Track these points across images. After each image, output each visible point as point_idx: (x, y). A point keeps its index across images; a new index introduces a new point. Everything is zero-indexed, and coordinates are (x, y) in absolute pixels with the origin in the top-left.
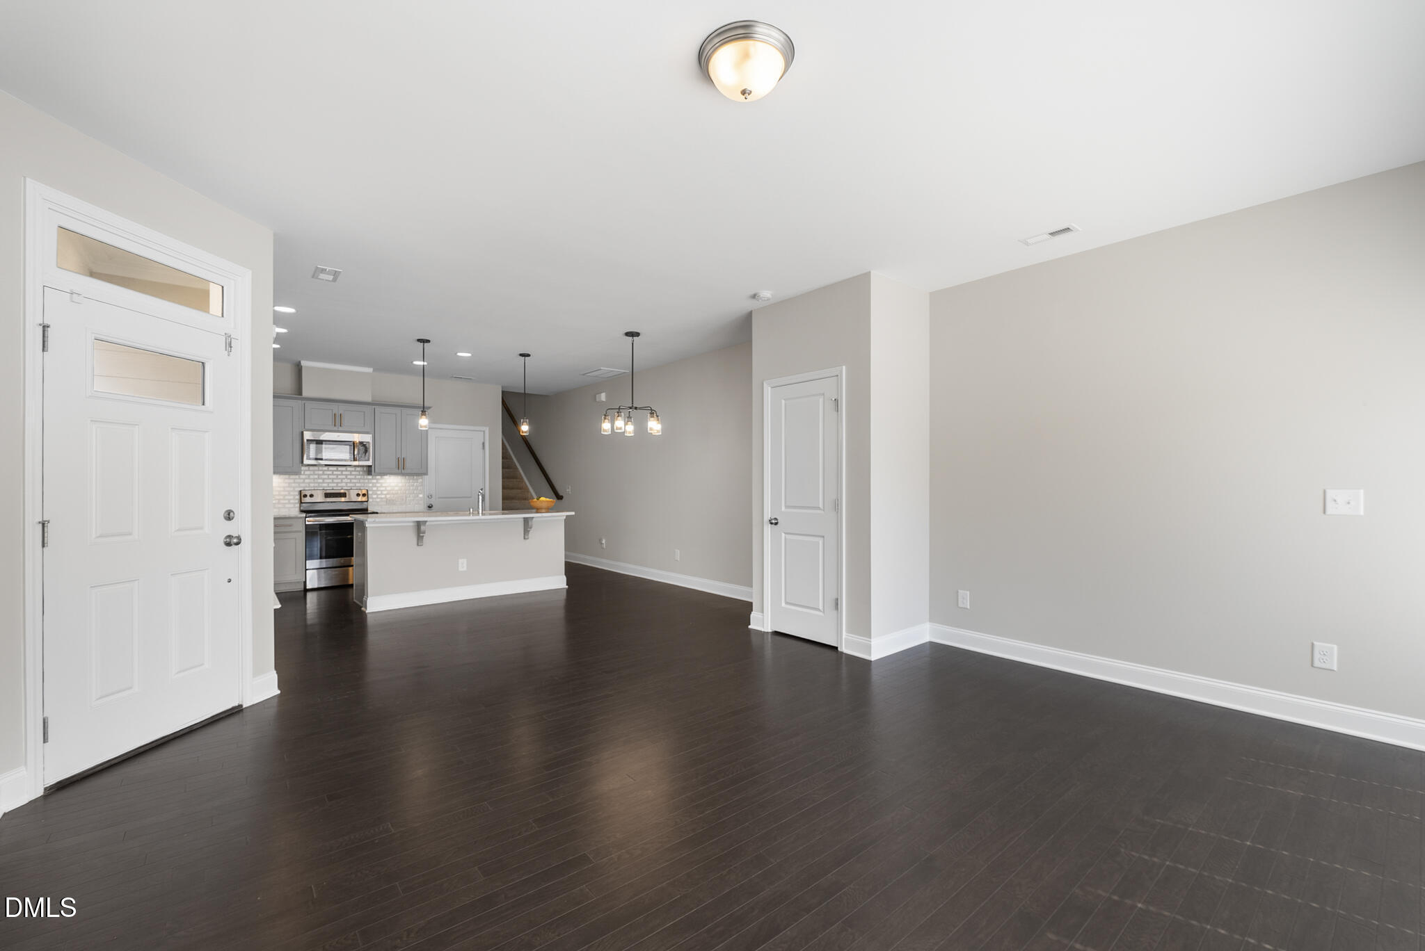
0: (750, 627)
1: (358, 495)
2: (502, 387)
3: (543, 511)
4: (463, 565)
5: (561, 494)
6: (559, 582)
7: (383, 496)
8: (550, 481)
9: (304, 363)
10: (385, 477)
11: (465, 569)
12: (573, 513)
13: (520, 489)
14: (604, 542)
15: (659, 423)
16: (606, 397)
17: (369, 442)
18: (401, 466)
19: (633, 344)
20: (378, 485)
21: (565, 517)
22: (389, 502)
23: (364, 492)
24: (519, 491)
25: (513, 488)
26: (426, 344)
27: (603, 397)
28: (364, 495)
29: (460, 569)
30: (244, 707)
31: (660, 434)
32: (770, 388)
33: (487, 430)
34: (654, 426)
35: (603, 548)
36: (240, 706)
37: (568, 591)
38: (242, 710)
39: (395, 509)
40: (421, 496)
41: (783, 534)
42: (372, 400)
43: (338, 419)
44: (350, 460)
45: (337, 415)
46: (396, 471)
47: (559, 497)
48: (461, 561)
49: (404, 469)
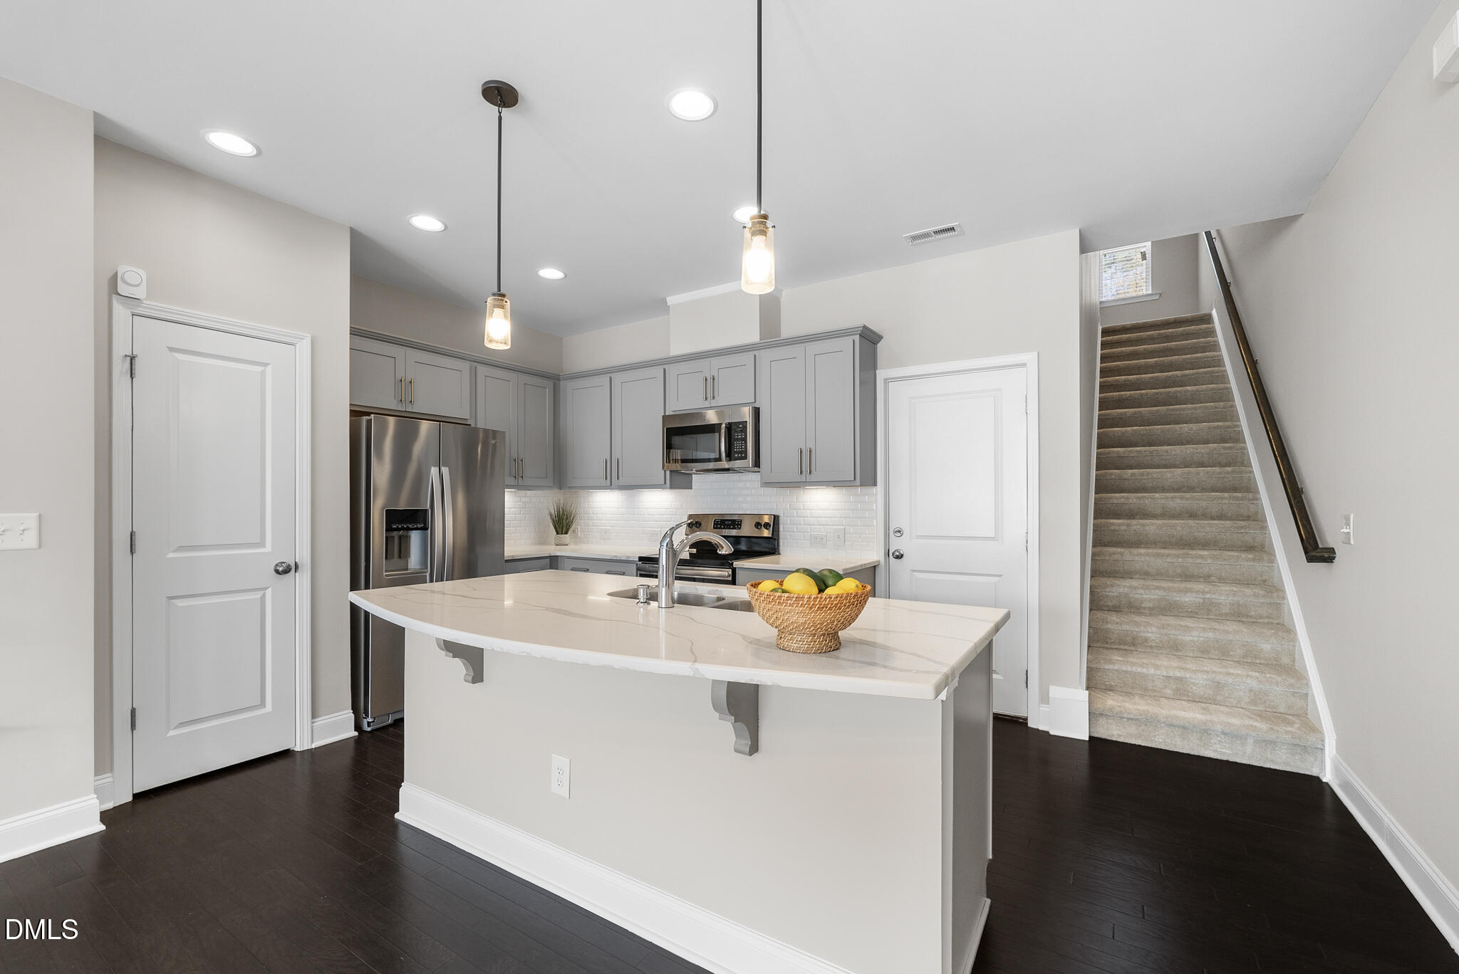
1: (758, 525)
7: (807, 527)
13: (1246, 518)
17: (746, 424)
18: (806, 468)
22: (816, 540)
23: (766, 519)
28: (768, 526)
29: (554, 787)
33: (1032, 360)
42: (760, 340)
43: (710, 385)
44: (719, 459)
45: (709, 379)
46: (798, 478)
47: (1319, 553)
48: (556, 760)
49: (810, 473)
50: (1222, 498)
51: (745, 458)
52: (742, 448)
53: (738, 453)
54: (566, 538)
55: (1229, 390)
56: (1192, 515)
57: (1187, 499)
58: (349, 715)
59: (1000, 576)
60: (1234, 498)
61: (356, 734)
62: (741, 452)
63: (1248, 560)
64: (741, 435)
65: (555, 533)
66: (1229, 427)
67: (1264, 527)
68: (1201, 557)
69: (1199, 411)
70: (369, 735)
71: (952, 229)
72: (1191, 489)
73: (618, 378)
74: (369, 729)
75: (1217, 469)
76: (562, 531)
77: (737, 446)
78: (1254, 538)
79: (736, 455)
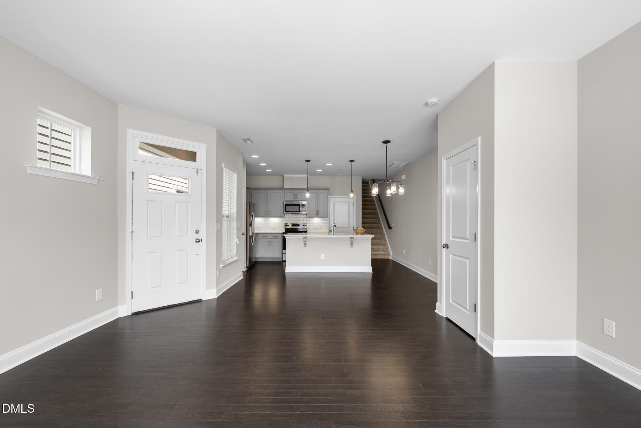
0: (435, 311)
1: (304, 226)
2: (362, 177)
3: (359, 234)
4: (323, 256)
5: (391, 226)
6: (368, 269)
7: (313, 226)
8: (388, 220)
9: (284, 176)
10: (313, 218)
11: (324, 259)
12: (376, 236)
13: (378, 224)
15: (402, 188)
16: (405, 177)
17: (305, 205)
19: (387, 147)
20: (311, 221)
21: (371, 238)
22: (315, 229)
23: (305, 224)
26: (309, 162)
27: (403, 177)
28: (306, 225)
29: (322, 259)
30: (202, 300)
31: (403, 194)
32: (445, 160)
34: (401, 191)
35: (404, 254)
36: (201, 299)
37: (373, 274)
38: (202, 301)
39: (317, 231)
40: (327, 226)
41: (451, 255)
43: (295, 196)
44: (299, 212)
45: (295, 194)
46: (315, 215)
47: (390, 228)
48: (322, 255)
49: (319, 215)
51: (305, 212)
56: (371, 223)
62: (304, 210)
72: (370, 219)
73: (270, 191)
75: (374, 215)
78: (380, 227)
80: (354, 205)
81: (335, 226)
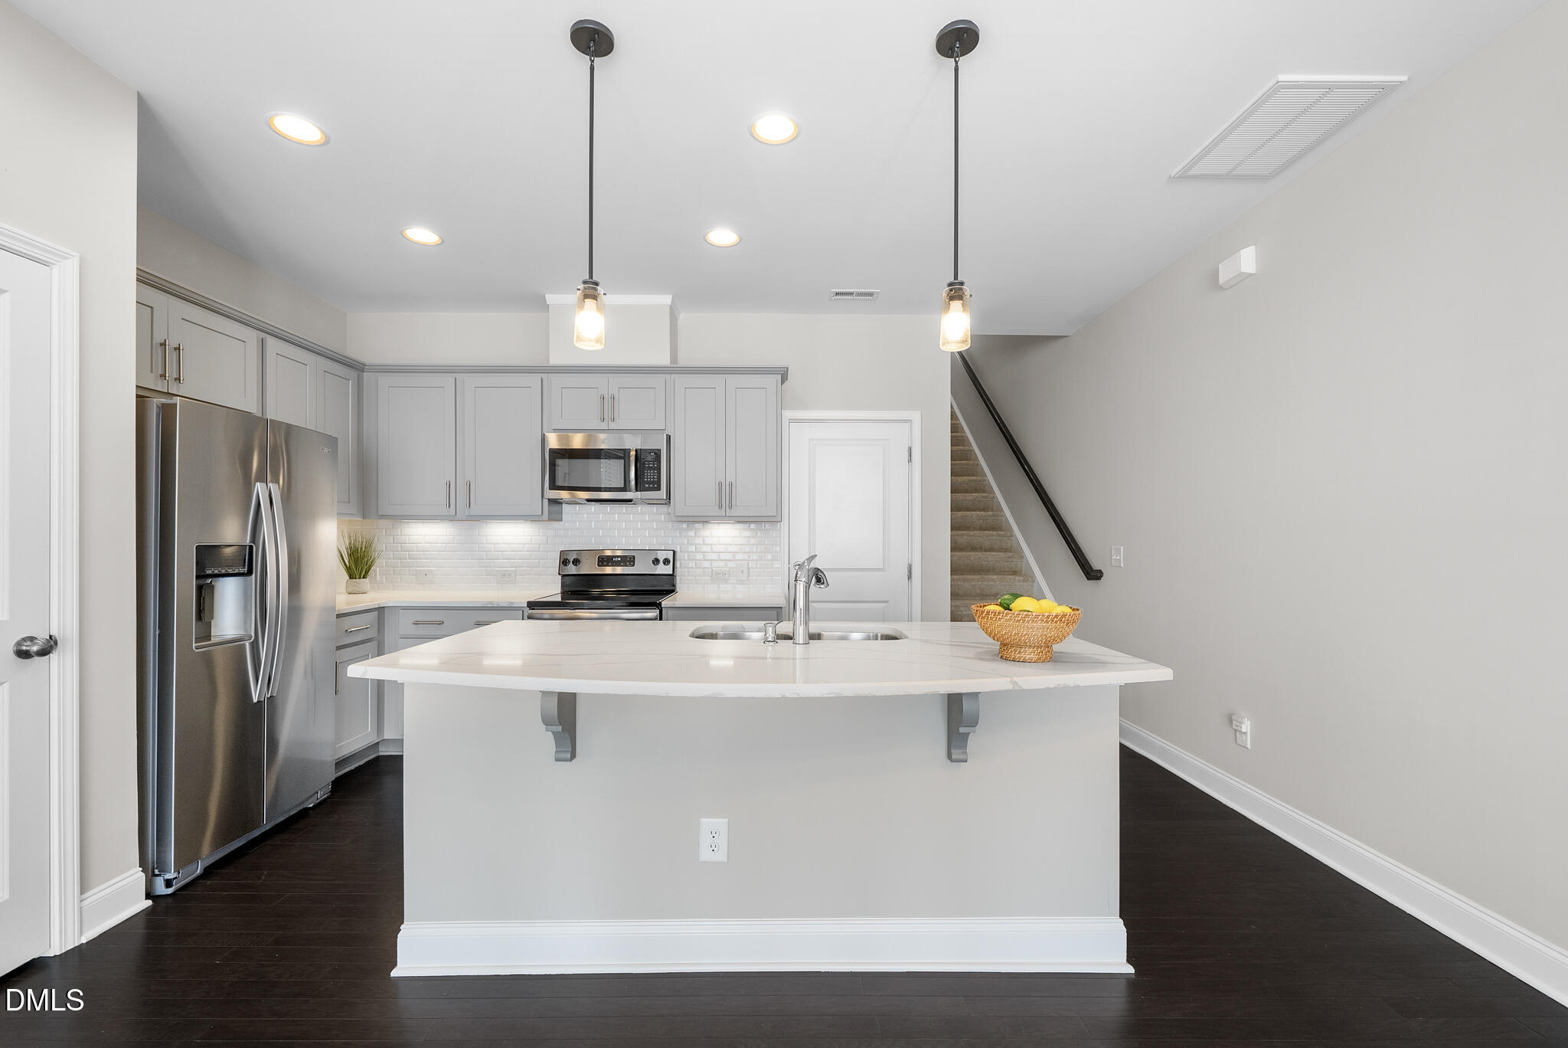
1: (656, 561)
4: (714, 838)
5: (1096, 565)
7: (707, 563)
8: (1070, 534)
10: (701, 525)
11: (721, 856)
12: (1161, 674)
13: (1006, 550)
14: (1246, 726)
17: (659, 451)
18: (725, 502)
22: (717, 576)
24: (1002, 554)
25: (991, 549)
28: (666, 562)
29: (705, 855)
33: (916, 416)
42: (671, 363)
43: (608, 406)
44: (624, 489)
45: (606, 397)
46: (716, 511)
47: (1092, 574)
48: (708, 823)
49: (731, 507)
50: (993, 536)
51: (659, 489)
52: (654, 478)
53: (649, 483)
54: (364, 583)
55: (972, 451)
57: (971, 536)
58: (138, 877)
59: (887, 602)
60: (999, 535)
61: (149, 903)
62: (653, 483)
63: (1020, 581)
64: (654, 464)
65: (348, 578)
66: (980, 481)
67: (1022, 556)
68: (993, 580)
69: (958, 467)
70: (170, 900)
71: (871, 294)
74: (170, 891)
76: (360, 575)
77: (649, 475)
78: (1016, 566)
79: (647, 486)
80: (910, 460)
81: (819, 577)
